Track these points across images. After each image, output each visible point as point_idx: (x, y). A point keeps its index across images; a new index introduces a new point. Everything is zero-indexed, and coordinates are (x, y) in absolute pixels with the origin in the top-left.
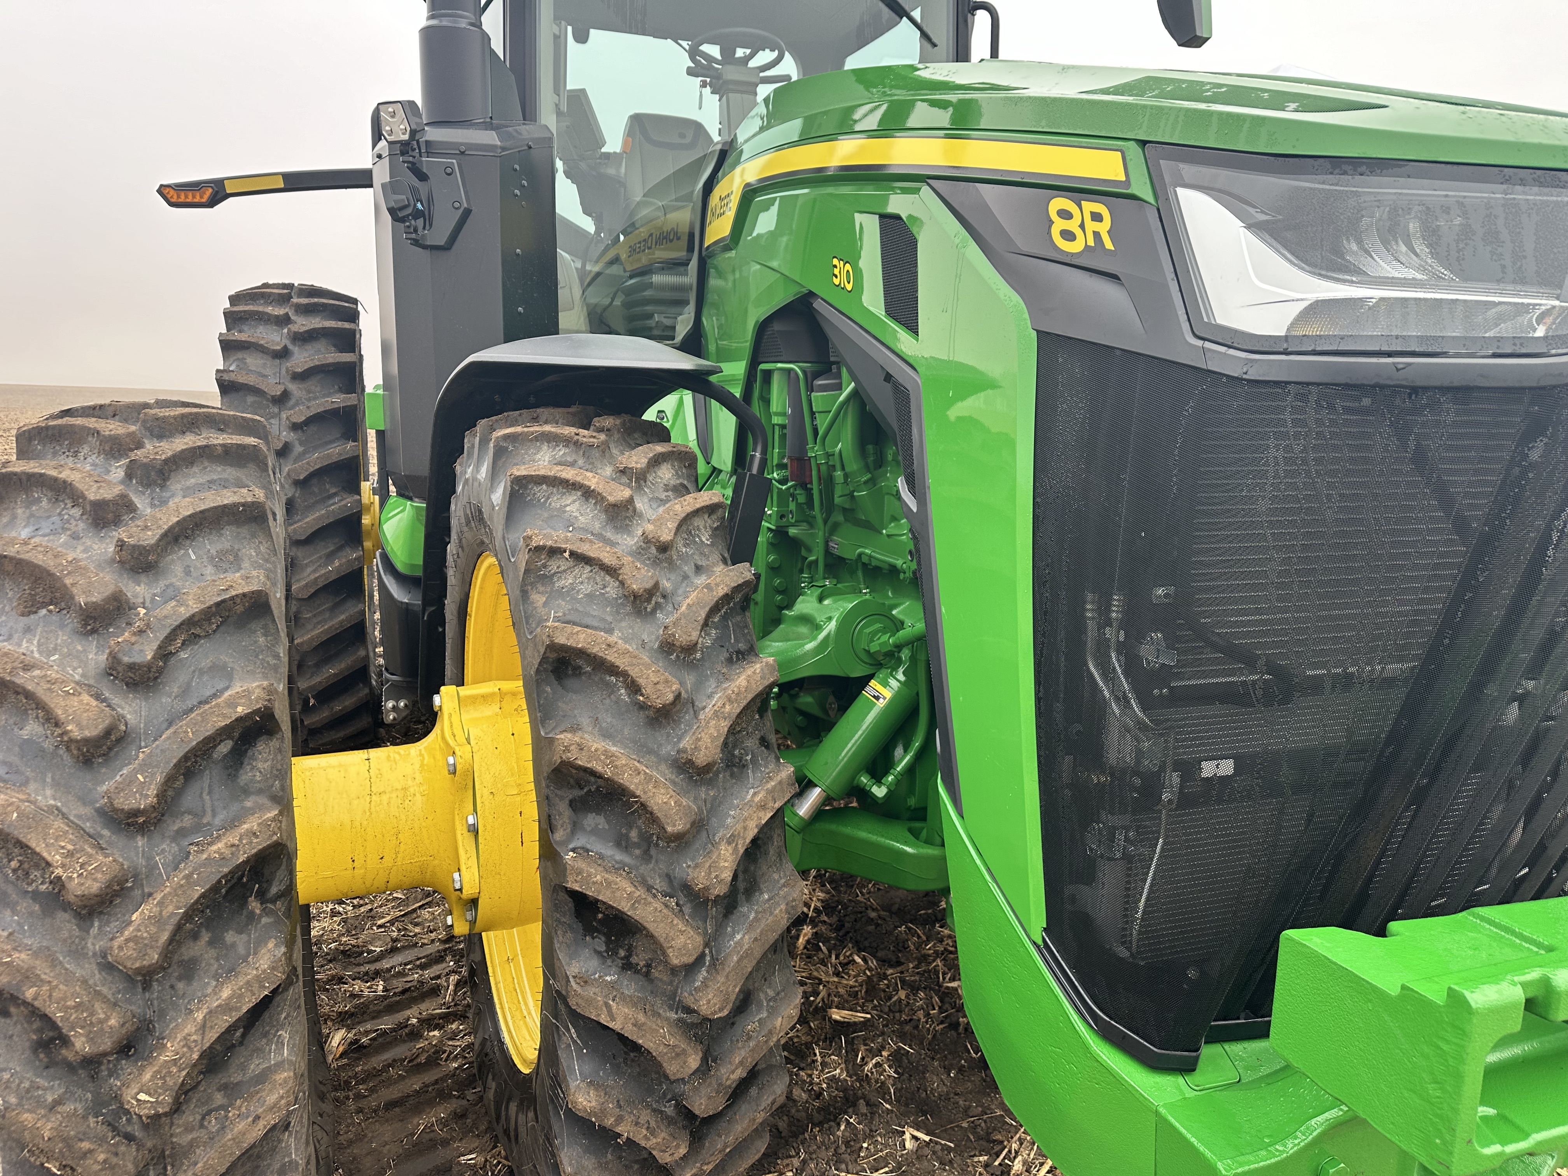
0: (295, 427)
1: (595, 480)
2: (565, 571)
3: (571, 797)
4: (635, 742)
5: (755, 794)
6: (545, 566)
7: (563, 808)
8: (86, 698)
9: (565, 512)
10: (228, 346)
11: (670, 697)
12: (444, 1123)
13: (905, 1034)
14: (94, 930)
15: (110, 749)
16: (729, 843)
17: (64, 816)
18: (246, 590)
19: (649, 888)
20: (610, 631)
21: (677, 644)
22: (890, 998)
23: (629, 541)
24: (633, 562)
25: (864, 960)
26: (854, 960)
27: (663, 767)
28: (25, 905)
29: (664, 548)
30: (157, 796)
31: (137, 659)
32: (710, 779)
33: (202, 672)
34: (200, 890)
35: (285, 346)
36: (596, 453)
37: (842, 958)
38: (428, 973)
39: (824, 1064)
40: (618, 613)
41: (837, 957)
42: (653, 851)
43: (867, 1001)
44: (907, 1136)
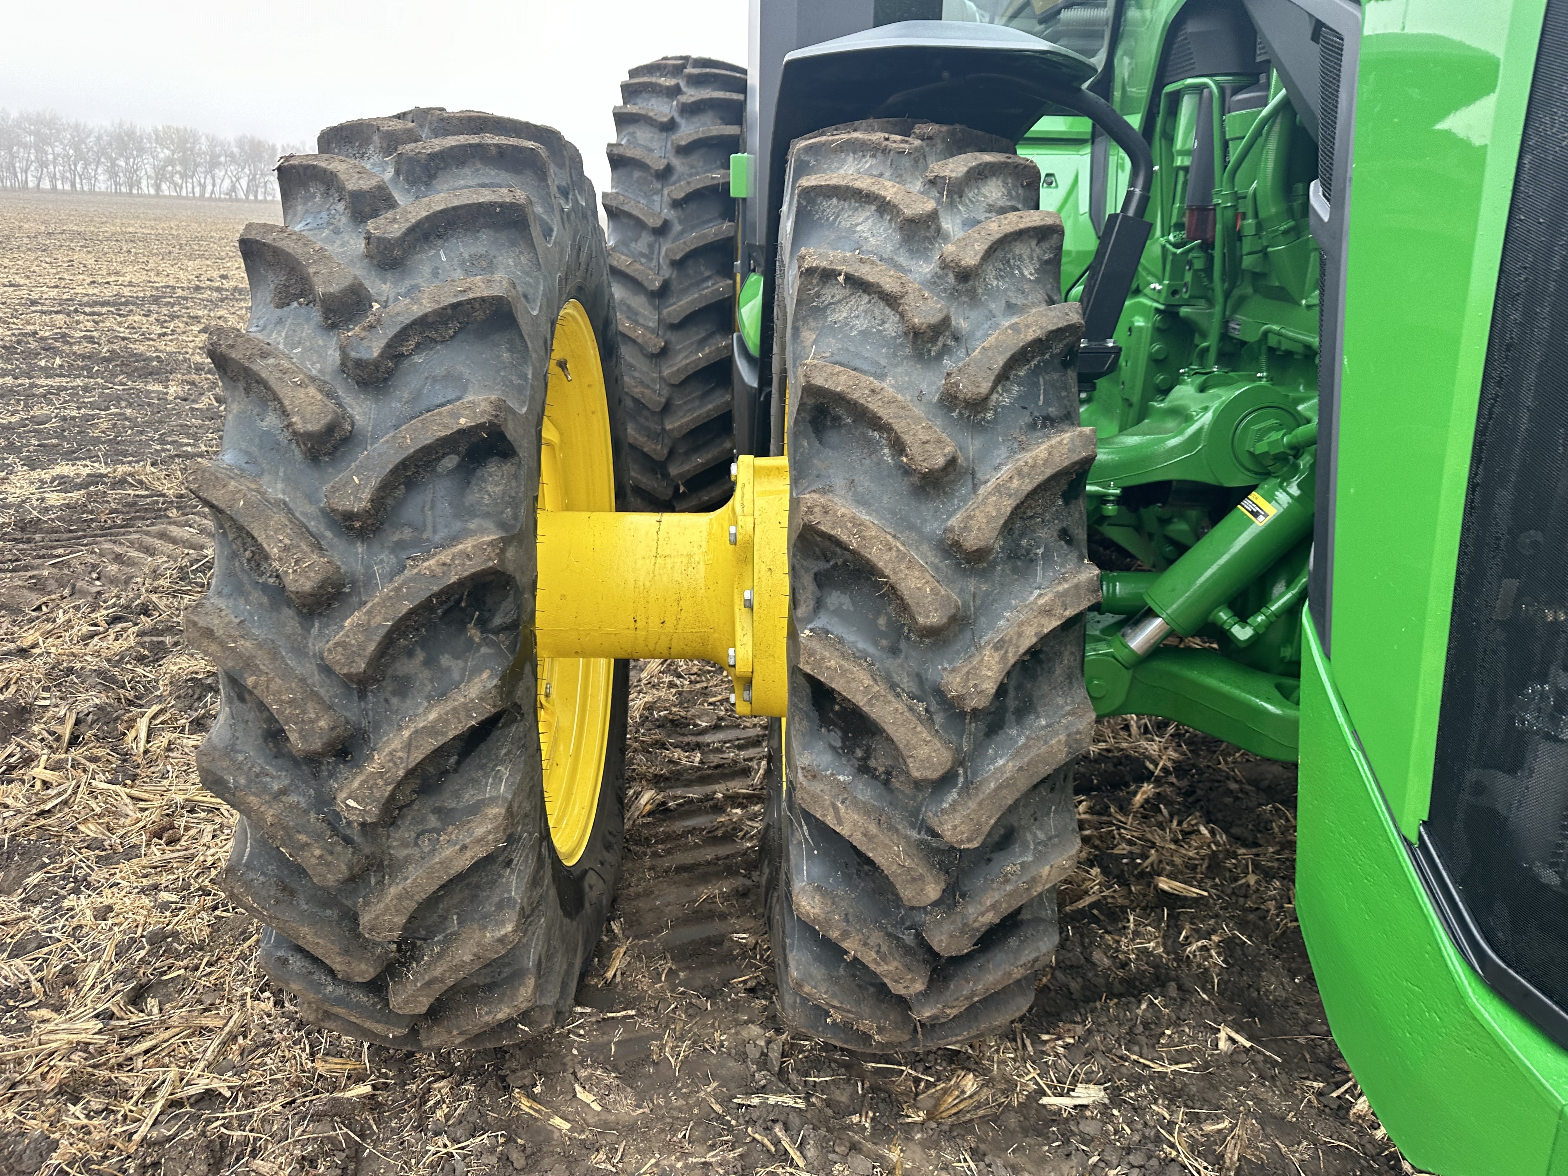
0: (676, 204)
1: (892, 190)
2: (840, 301)
3: (816, 569)
4: (894, 514)
5: (1040, 595)
6: (818, 295)
7: (808, 580)
8: (312, 390)
9: (855, 232)
10: (622, 119)
11: (941, 461)
12: (725, 897)
13: (1248, 922)
14: (315, 631)
15: (336, 448)
16: (996, 648)
17: (290, 511)
18: (486, 294)
19: (893, 686)
20: (882, 377)
21: (961, 396)
22: (1236, 879)
23: (926, 268)
24: (920, 290)
25: (1212, 832)
26: (1199, 831)
27: (925, 548)
28: (257, 596)
29: (965, 275)
30: (372, 501)
31: (364, 355)
32: (984, 570)
33: (435, 380)
34: (407, 606)
35: (672, 119)
36: (906, 162)
37: (1185, 825)
38: (743, 754)
39: (1136, 934)
40: (895, 355)
41: (1180, 823)
42: (903, 645)
43: (1207, 877)
44: (1222, 1035)
